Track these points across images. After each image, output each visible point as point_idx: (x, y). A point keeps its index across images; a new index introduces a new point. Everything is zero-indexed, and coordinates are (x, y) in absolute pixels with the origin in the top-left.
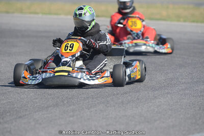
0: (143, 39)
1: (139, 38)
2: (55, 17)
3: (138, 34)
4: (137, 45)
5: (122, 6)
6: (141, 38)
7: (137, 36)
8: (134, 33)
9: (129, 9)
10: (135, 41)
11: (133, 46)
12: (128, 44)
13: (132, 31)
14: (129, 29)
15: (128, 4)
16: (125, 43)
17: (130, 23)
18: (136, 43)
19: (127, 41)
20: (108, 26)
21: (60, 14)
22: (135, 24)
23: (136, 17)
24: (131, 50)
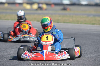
1: (26, 34)
3: (26, 32)
4: (25, 37)
5: (20, 18)
6: (27, 34)
7: (25, 33)
8: (24, 31)
10: (24, 35)
11: (23, 38)
14: (22, 29)
15: (22, 17)
16: (19, 36)
17: (22, 26)
18: (24, 36)
19: (20, 35)
20: (12, 28)
22: (25, 26)
23: (25, 23)
24: (22, 40)
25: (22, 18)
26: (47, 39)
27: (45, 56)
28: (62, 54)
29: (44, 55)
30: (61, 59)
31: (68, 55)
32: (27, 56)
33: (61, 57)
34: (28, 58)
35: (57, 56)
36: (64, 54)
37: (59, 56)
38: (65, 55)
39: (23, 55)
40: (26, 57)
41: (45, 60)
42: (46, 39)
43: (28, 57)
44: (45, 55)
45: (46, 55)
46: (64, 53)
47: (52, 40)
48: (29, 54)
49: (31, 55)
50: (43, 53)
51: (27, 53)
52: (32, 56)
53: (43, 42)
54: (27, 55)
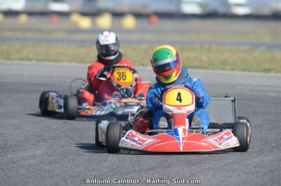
0: (135, 97)
1: (129, 96)
2: (55, 64)
3: (127, 90)
4: (127, 105)
5: (104, 52)
6: (132, 96)
7: (126, 93)
8: (123, 89)
9: (114, 55)
10: (124, 100)
11: (121, 106)
12: (115, 104)
13: (119, 86)
14: (115, 84)
15: (112, 48)
16: (111, 103)
17: (116, 75)
18: (125, 103)
19: (113, 100)
21: (62, 61)
22: (123, 76)
23: (124, 67)
24: (119, 113)
25: (113, 51)
26: (180, 100)
27: (181, 141)
28: (222, 137)
29: (179, 139)
30: (222, 147)
31: (236, 138)
32: (135, 141)
33: (220, 144)
34: (140, 147)
35: (211, 140)
36: (226, 137)
37: (216, 140)
38: (228, 139)
39: (124, 138)
40: (135, 144)
41: (181, 150)
42: (177, 100)
43: (140, 144)
44: (181, 139)
45: (183, 139)
46: (225, 134)
47: (193, 103)
48: (141, 138)
49: (145, 139)
50: (177, 134)
51: (135, 134)
52: (150, 141)
53: (172, 108)
54: (136, 139)
